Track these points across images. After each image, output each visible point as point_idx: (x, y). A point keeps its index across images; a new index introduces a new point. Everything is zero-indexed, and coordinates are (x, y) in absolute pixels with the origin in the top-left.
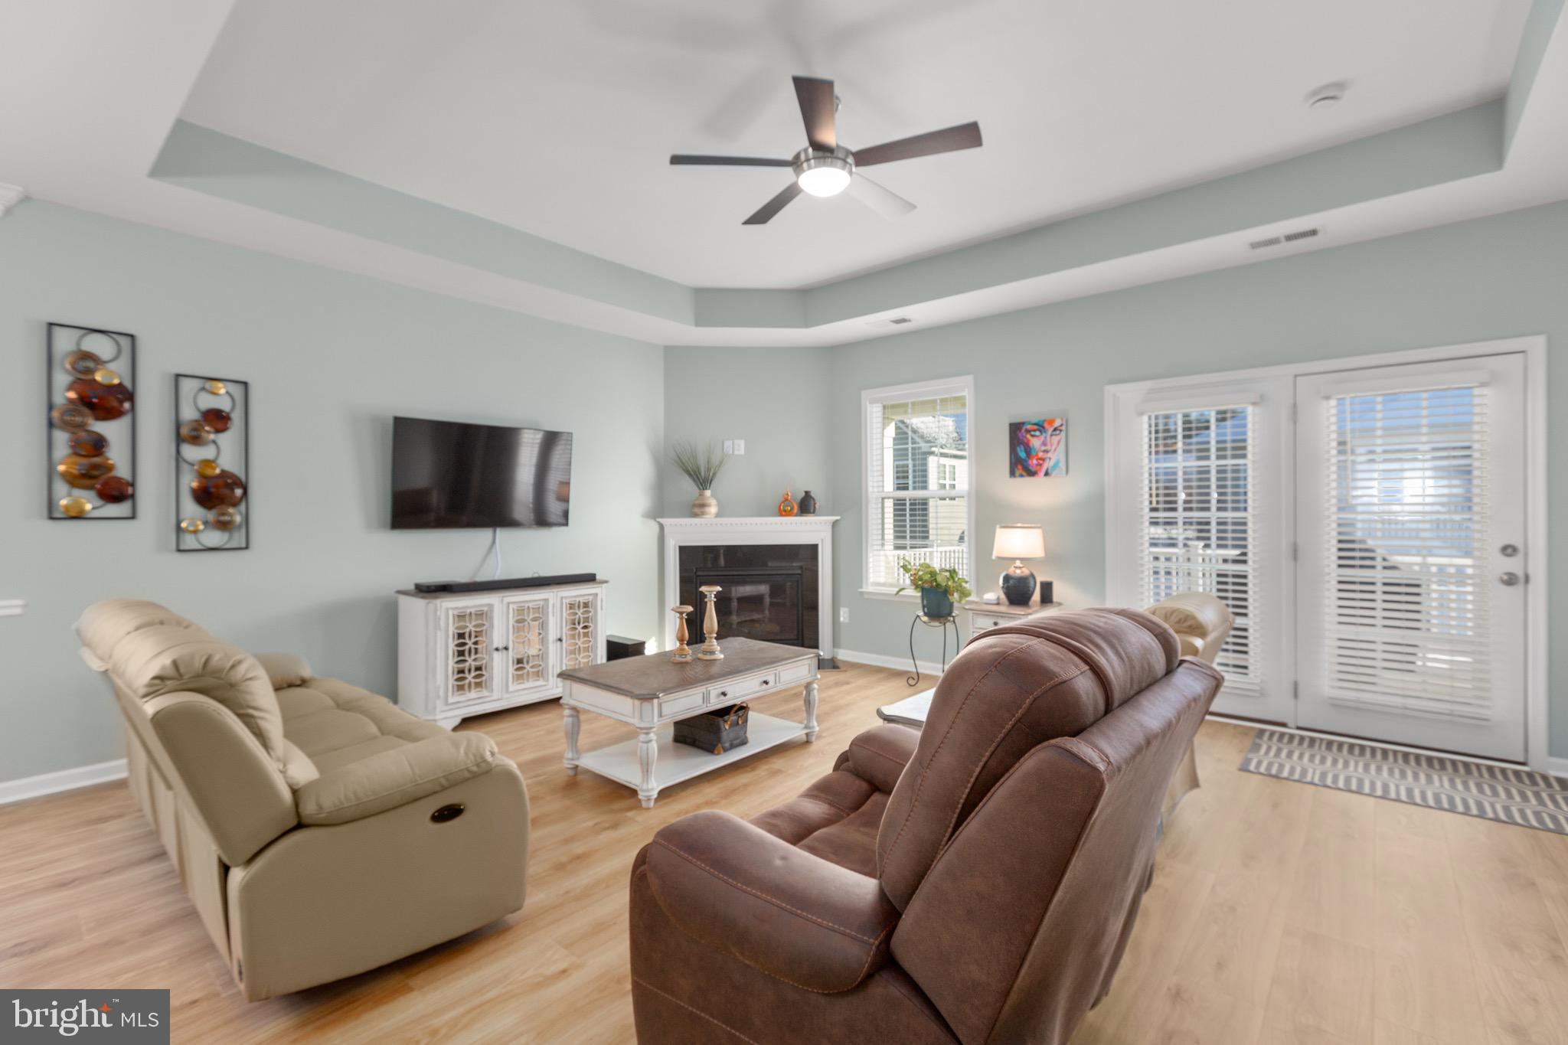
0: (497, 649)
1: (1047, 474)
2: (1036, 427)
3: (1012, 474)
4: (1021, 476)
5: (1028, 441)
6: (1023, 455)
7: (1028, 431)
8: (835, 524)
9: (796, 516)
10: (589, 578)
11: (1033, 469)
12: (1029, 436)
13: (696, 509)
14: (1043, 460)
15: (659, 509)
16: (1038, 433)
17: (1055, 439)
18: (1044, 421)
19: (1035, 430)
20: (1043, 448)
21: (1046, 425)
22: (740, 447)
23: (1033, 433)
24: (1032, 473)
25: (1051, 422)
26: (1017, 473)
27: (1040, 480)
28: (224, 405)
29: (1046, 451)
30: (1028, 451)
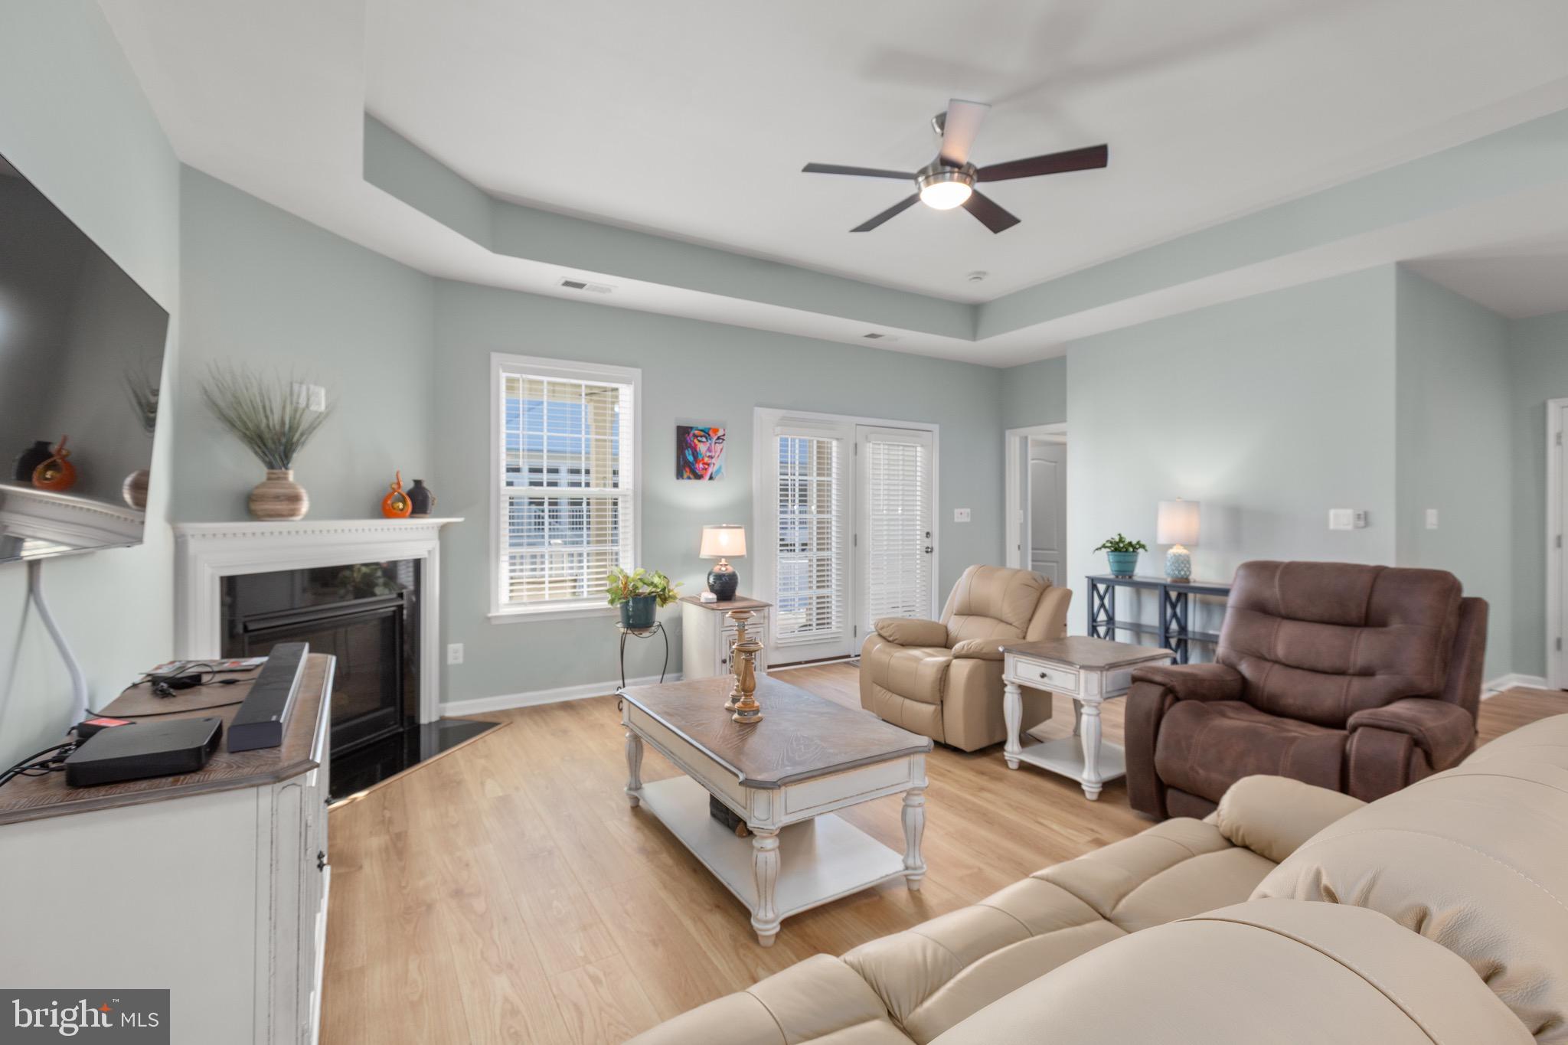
1: (711, 478)
2: (702, 433)
3: (679, 475)
4: (689, 478)
5: (696, 445)
6: (690, 458)
7: (696, 436)
8: (442, 531)
11: (699, 473)
12: (696, 441)
14: (708, 464)
15: (175, 504)
16: (704, 439)
17: (719, 447)
18: (710, 429)
19: (701, 436)
20: (708, 454)
21: (711, 433)
22: (319, 399)
23: (699, 438)
24: (699, 477)
25: (716, 431)
26: (685, 476)
27: (704, 482)
29: (711, 457)
30: (695, 454)
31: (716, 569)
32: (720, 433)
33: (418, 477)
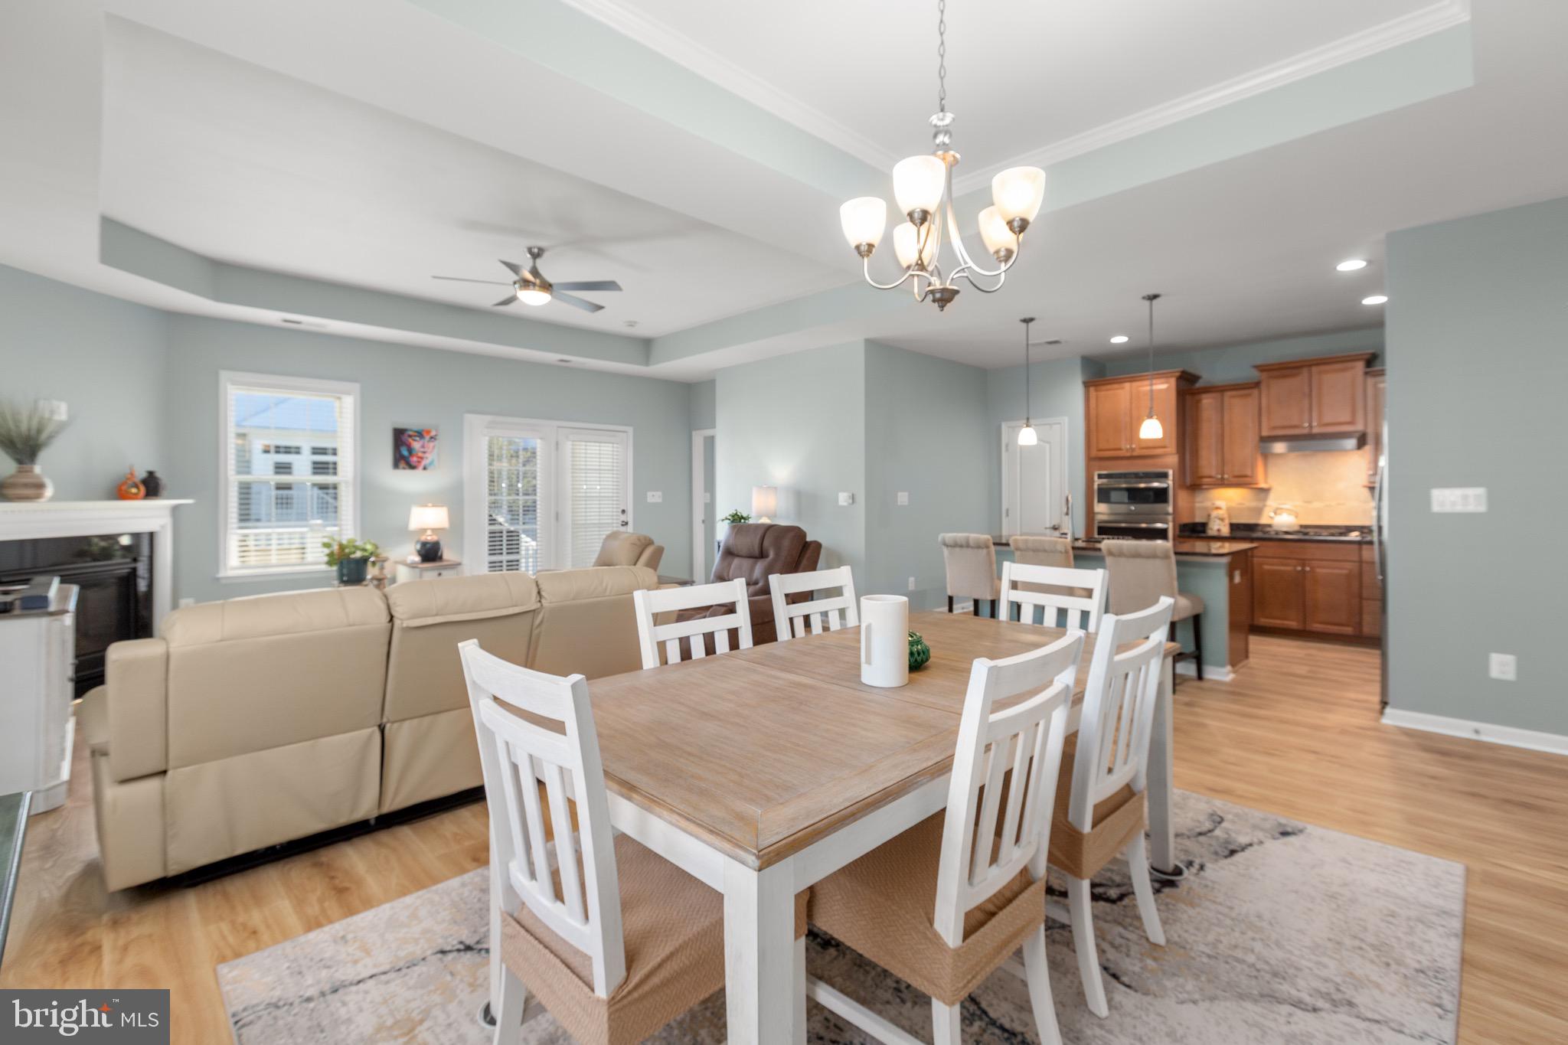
1: (425, 468)
2: (416, 434)
3: (396, 465)
4: (404, 468)
5: (410, 443)
6: (405, 453)
7: (410, 436)
8: (177, 509)
11: (414, 464)
12: (410, 440)
13: (21, 490)
14: (422, 458)
16: (417, 438)
17: (431, 444)
18: (423, 430)
19: (415, 436)
20: (422, 450)
21: (425, 434)
22: (61, 410)
23: (414, 438)
24: (412, 467)
25: (428, 432)
26: (401, 467)
27: (419, 472)
29: (424, 452)
30: (410, 450)
31: (423, 538)
32: (433, 433)
33: (151, 469)
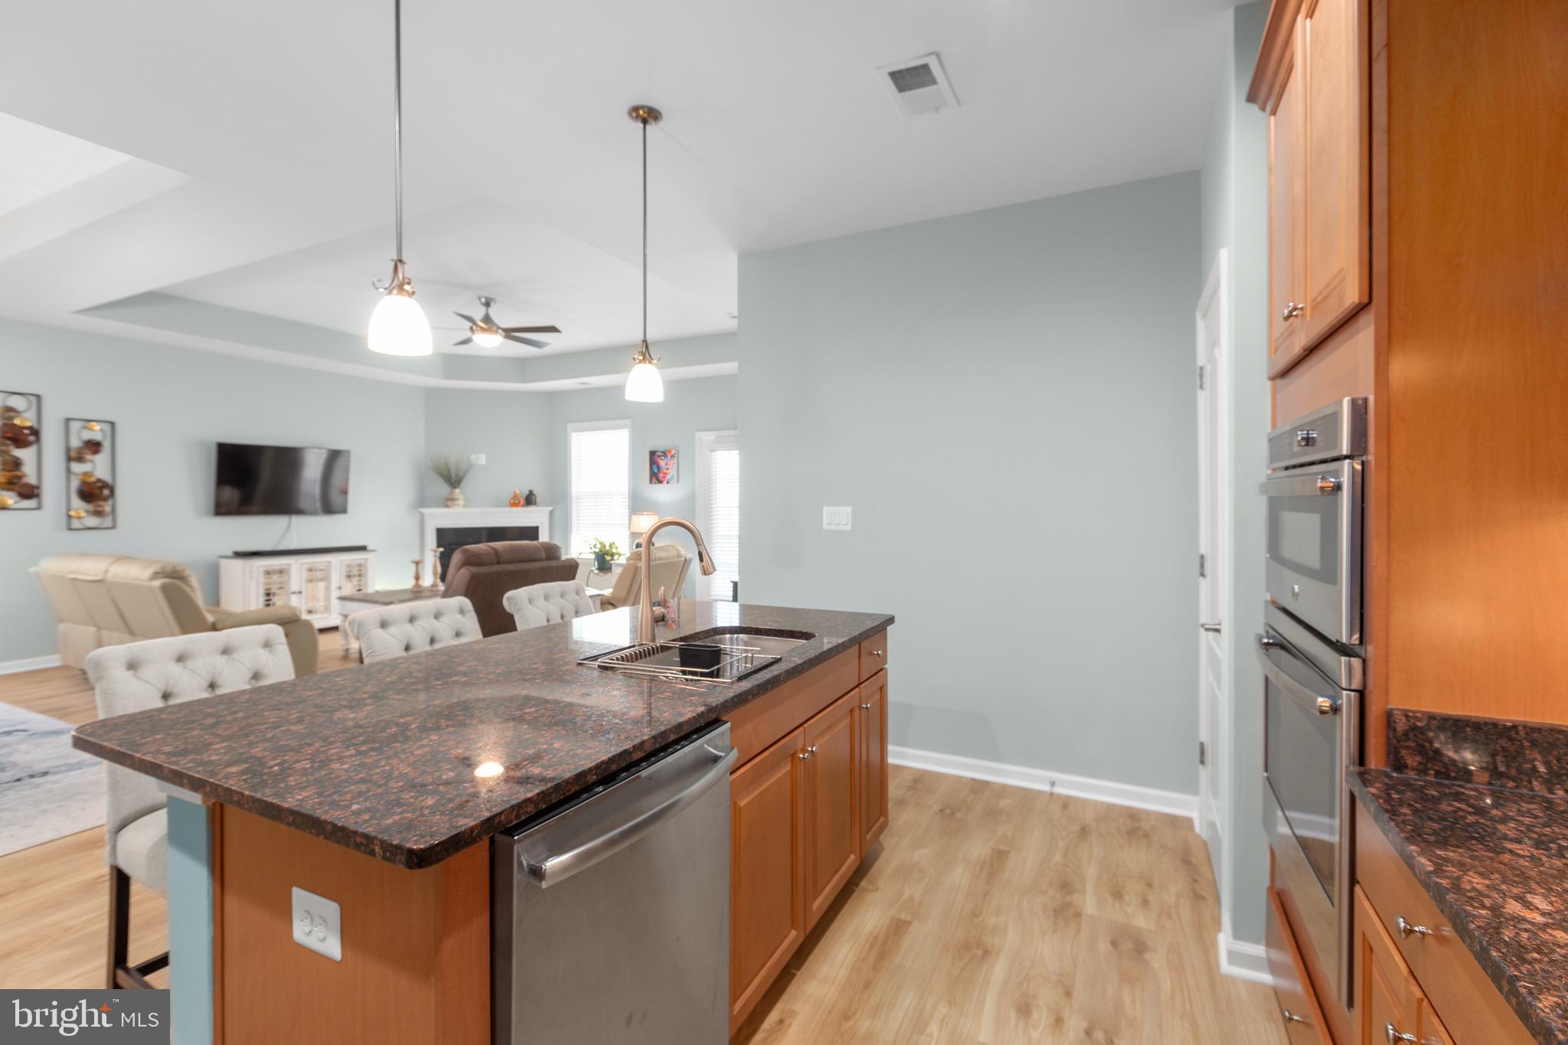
0: (294, 593)
1: (668, 482)
2: (662, 454)
3: (651, 482)
4: (655, 483)
5: (659, 462)
6: (656, 470)
7: (659, 456)
8: (551, 512)
9: (523, 506)
10: (363, 548)
11: (661, 479)
12: (659, 459)
13: (448, 501)
14: (666, 474)
15: (422, 501)
16: (663, 458)
17: (672, 462)
18: (666, 450)
20: (666, 467)
21: (667, 454)
22: (482, 459)
23: (661, 457)
24: (660, 482)
26: (653, 482)
27: (664, 485)
28: (97, 436)
29: (667, 469)
30: (659, 468)
32: (673, 452)
33: (531, 489)
